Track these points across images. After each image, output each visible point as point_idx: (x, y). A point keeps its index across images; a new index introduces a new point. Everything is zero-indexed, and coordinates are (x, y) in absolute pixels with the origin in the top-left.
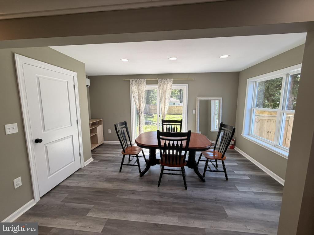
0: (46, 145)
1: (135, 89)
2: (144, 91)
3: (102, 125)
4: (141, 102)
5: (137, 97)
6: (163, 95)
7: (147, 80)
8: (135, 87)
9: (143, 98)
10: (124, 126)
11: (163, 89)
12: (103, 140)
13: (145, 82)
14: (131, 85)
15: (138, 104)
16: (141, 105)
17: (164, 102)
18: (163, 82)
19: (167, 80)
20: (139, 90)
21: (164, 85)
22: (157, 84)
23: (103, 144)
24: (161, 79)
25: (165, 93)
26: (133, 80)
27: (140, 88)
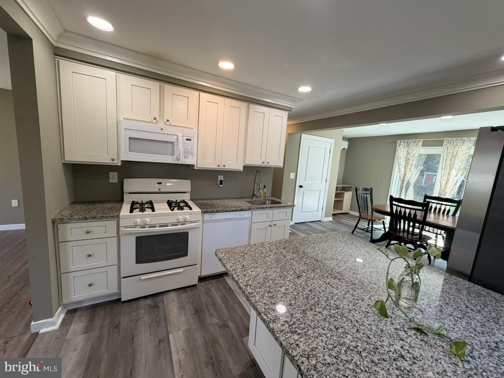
0: (305, 191)
1: (402, 153)
2: (417, 155)
3: (352, 192)
4: (408, 170)
5: (403, 163)
6: (448, 163)
7: (423, 141)
8: (403, 150)
9: (412, 165)
10: (369, 192)
11: (451, 154)
12: (349, 209)
13: (421, 143)
14: (397, 148)
15: (402, 172)
16: (408, 174)
17: (449, 173)
18: (453, 142)
19: (461, 139)
20: (408, 153)
21: (454, 148)
22: (442, 146)
23: (348, 213)
24: (450, 139)
25: (453, 159)
26: (402, 141)
27: (410, 151)
